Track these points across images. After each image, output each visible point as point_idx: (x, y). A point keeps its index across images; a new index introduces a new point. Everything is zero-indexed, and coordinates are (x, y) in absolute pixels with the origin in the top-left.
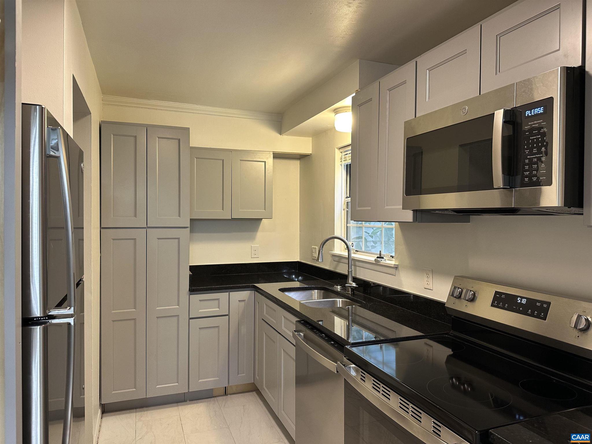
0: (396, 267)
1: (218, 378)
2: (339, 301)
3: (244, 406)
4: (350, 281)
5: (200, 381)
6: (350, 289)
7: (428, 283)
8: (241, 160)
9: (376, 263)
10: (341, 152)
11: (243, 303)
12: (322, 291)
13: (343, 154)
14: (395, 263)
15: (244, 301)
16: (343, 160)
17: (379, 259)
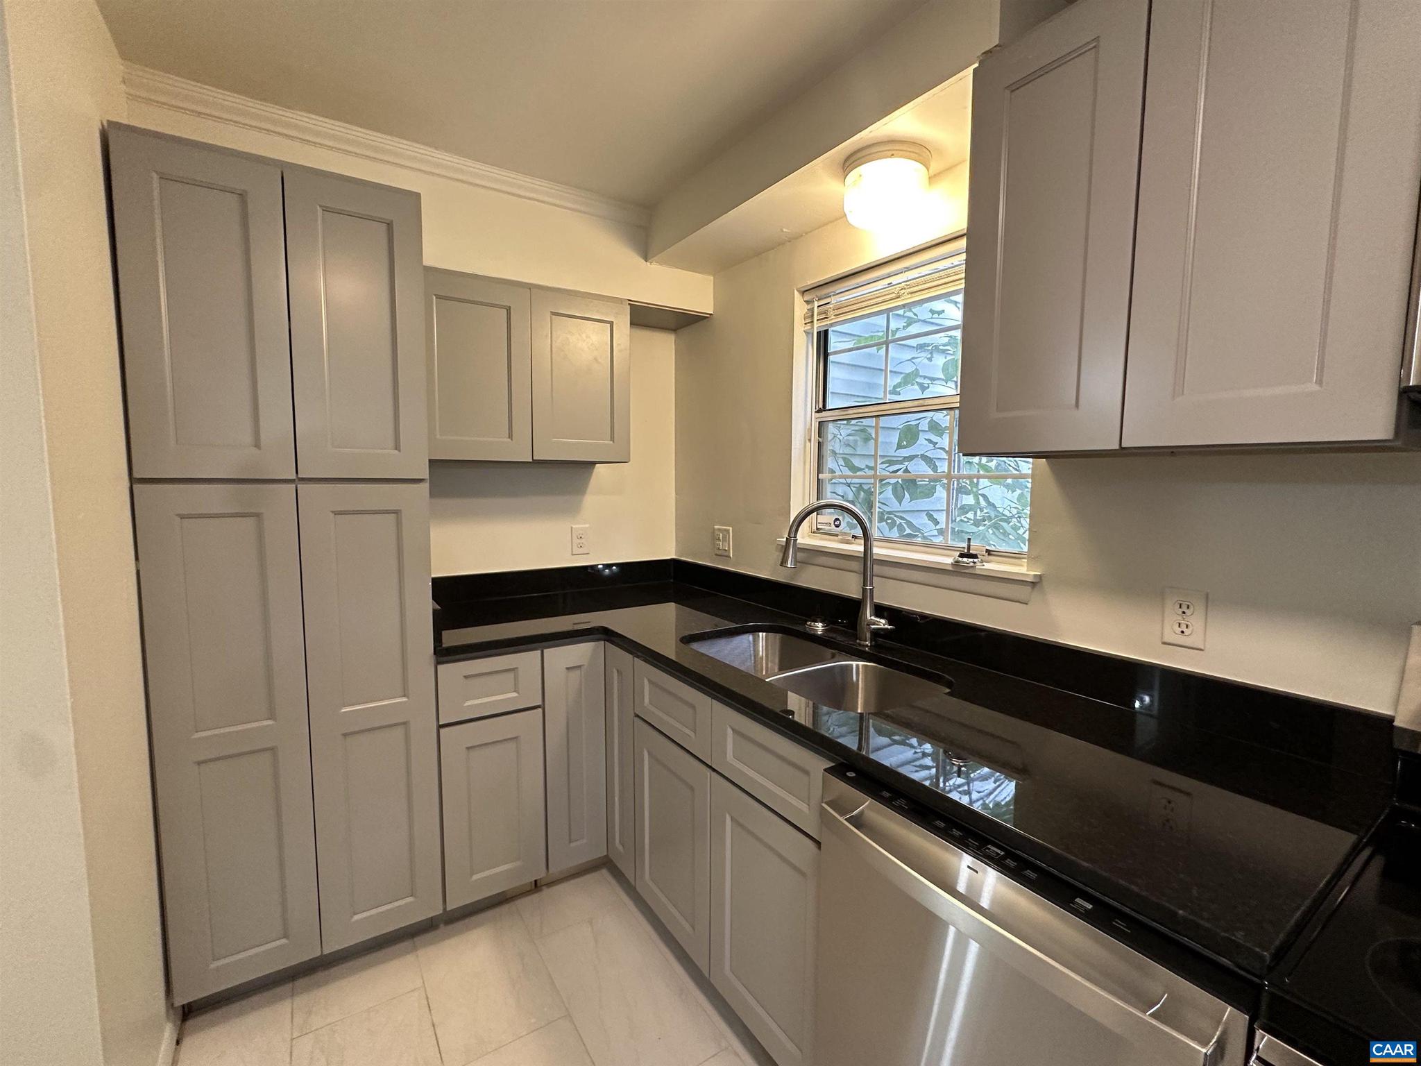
0: (1035, 584)
1: (518, 863)
2: (857, 666)
3: (591, 923)
4: (869, 615)
5: (475, 877)
6: (868, 635)
7: (1185, 630)
8: (553, 314)
9: (957, 570)
10: (807, 302)
11: (578, 672)
12: (778, 636)
13: (816, 304)
14: (1027, 571)
15: (579, 667)
16: (816, 318)
17: (965, 560)
